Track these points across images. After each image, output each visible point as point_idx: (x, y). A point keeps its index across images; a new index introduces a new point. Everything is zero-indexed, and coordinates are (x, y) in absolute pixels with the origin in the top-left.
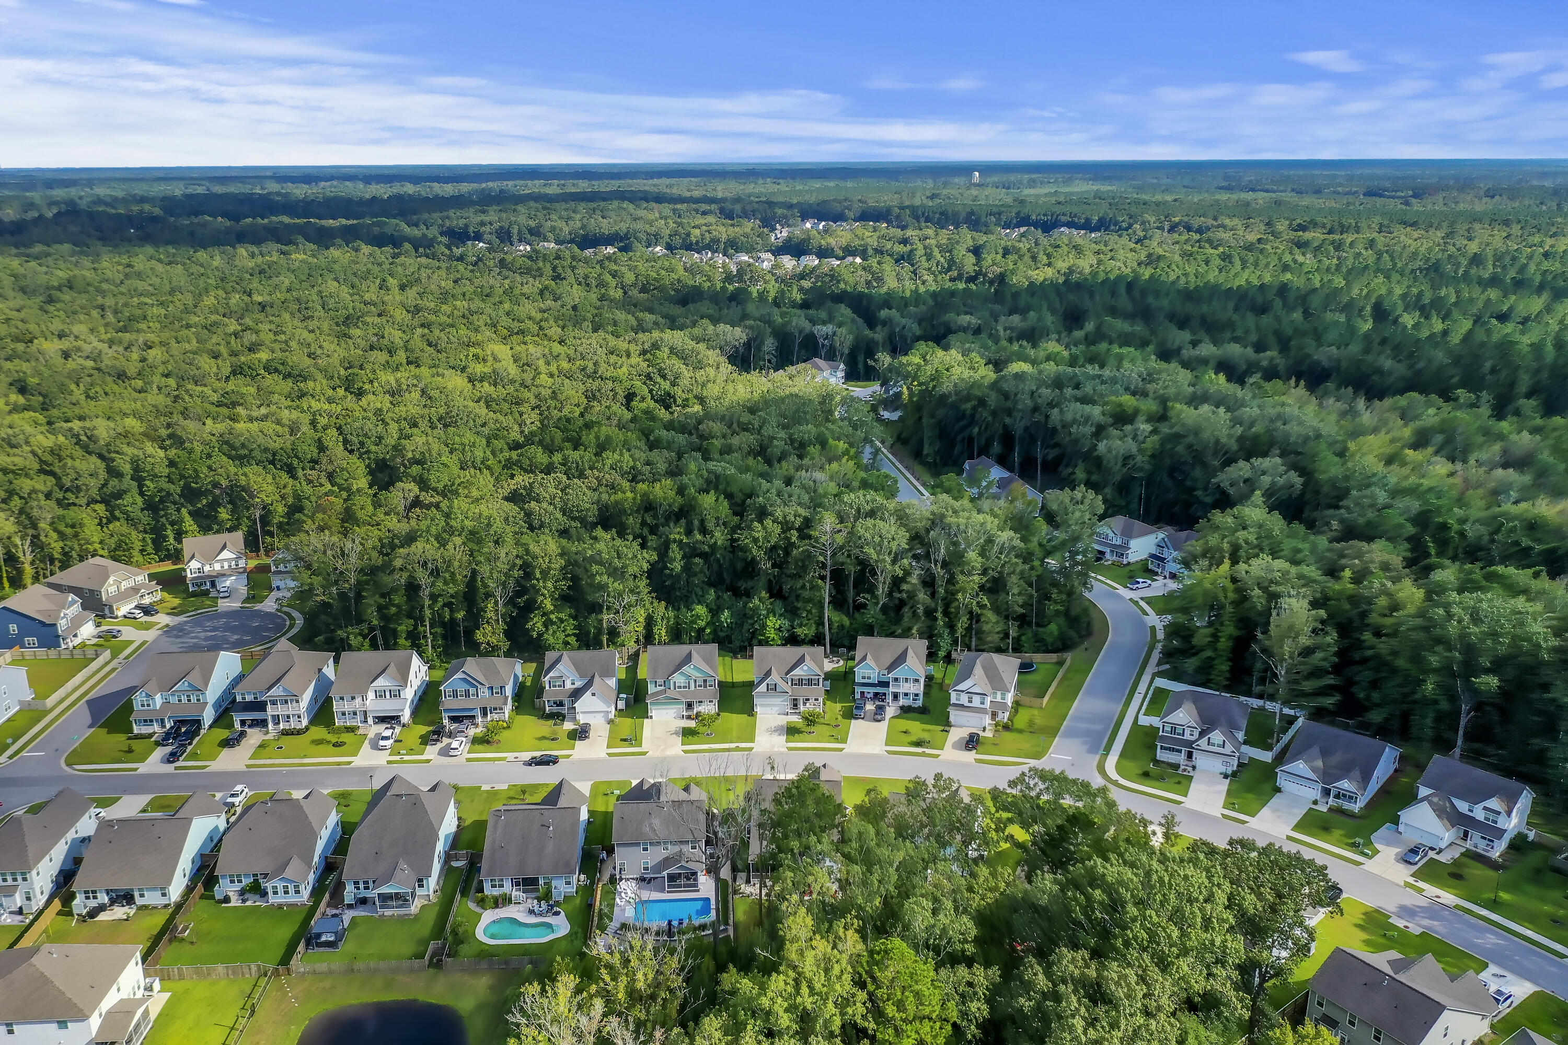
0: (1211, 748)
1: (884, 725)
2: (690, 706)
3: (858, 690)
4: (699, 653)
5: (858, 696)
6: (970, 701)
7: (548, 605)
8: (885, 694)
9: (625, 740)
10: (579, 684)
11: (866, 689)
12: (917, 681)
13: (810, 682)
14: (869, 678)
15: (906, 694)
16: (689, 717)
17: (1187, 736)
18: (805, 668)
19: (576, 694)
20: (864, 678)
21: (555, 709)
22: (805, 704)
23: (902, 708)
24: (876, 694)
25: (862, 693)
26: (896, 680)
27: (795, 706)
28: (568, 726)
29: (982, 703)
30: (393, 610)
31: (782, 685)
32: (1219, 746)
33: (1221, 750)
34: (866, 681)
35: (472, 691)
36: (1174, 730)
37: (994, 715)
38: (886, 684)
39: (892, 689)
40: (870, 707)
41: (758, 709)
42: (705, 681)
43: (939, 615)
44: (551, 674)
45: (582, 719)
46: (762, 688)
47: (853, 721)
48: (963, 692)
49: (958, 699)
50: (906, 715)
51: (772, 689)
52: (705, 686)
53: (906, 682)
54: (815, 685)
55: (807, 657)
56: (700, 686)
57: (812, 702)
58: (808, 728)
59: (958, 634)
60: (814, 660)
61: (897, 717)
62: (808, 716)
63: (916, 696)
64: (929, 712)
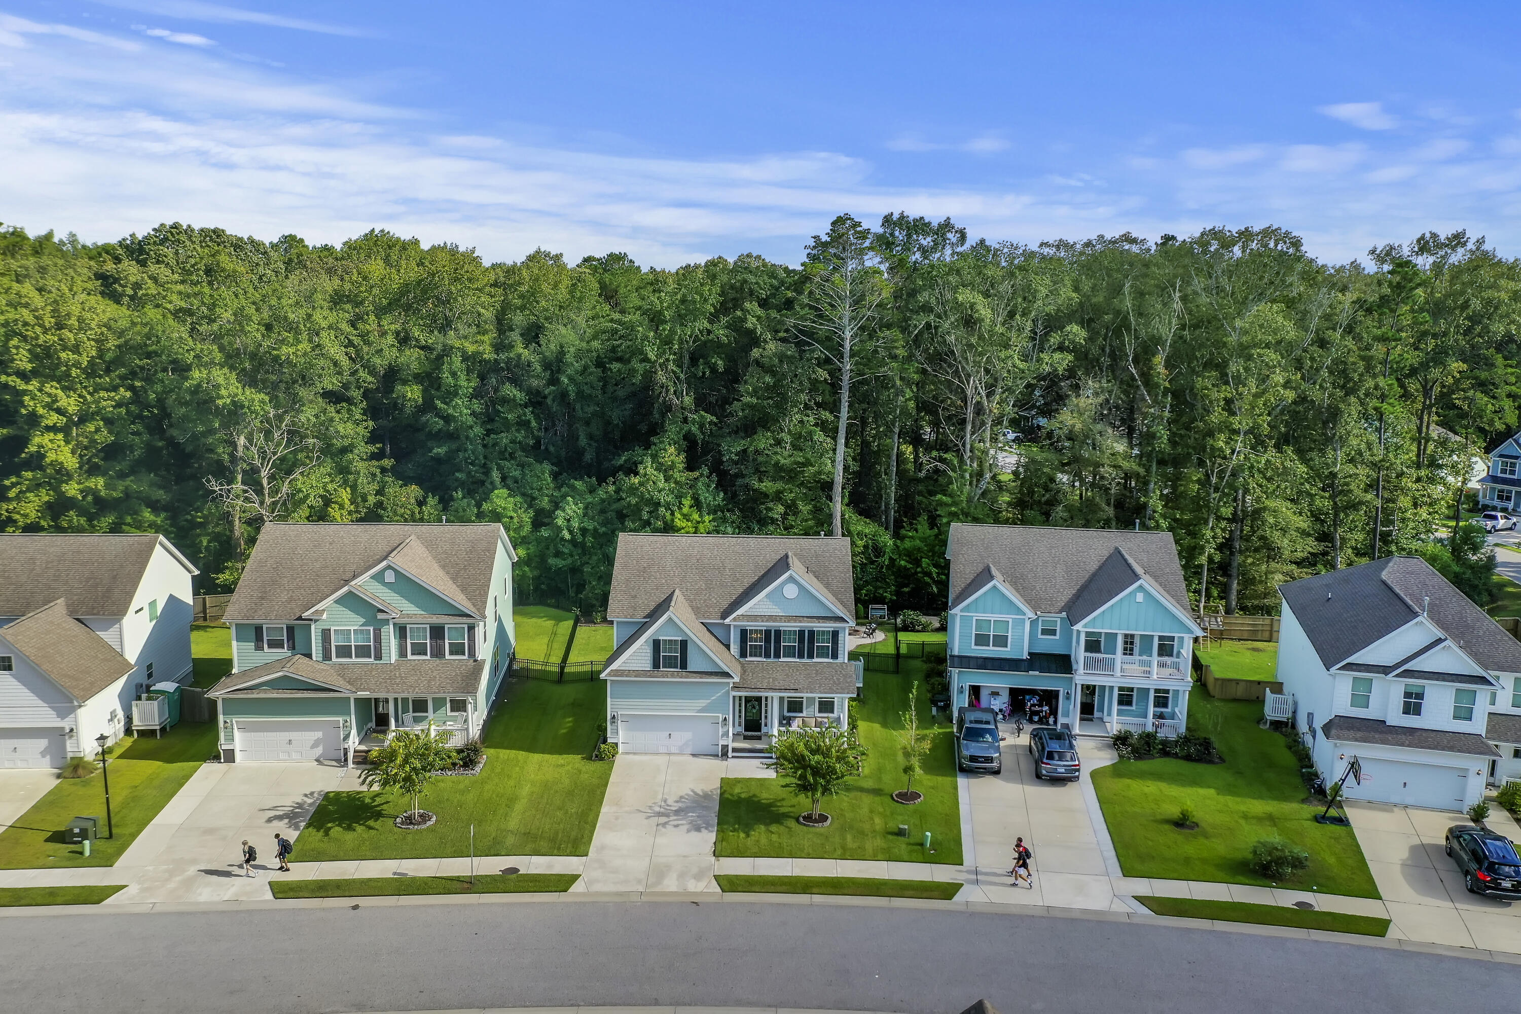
1: (1081, 795)
2: (375, 718)
3: (962, 680)
4: (427, 544)
5: (960, 701)
6: (1413, 703)
8: (1050, 698)
11: (989, 681)
12: (1166, 648)
13: (807, 642)
14: (1001, 641)
15: (1126, 698)
16: (363, 758)
18: (791, 591)
20: (981, 639)
22: (786, 720)
23: (1121, 740)
25: (975, 691)
26: (1096, 644)
27: (753, 726)
29: (1466, 716)
31: (706, 653)
34: (991, 651)
38: (1060, 661)
39: (1082, 676)
41: (619, 735)
42: (437, 632)
46: (636, 655)
47: (962, 781)
48: (1385, 670)
49: (1360, 699)
50: (1143, 765)
51: (670, 662)
52: (438, 653)
53: (1129, 649)
54: (823, 653)
55: (795, 562)
56: (419, 650)
57: (811, 712)
58: (804, 802)
59: (1203, 560)
60: (819, 572)
61: (1116, 771)
62: (799, 762)
63: (1162, 699)
64: (1222, 760)
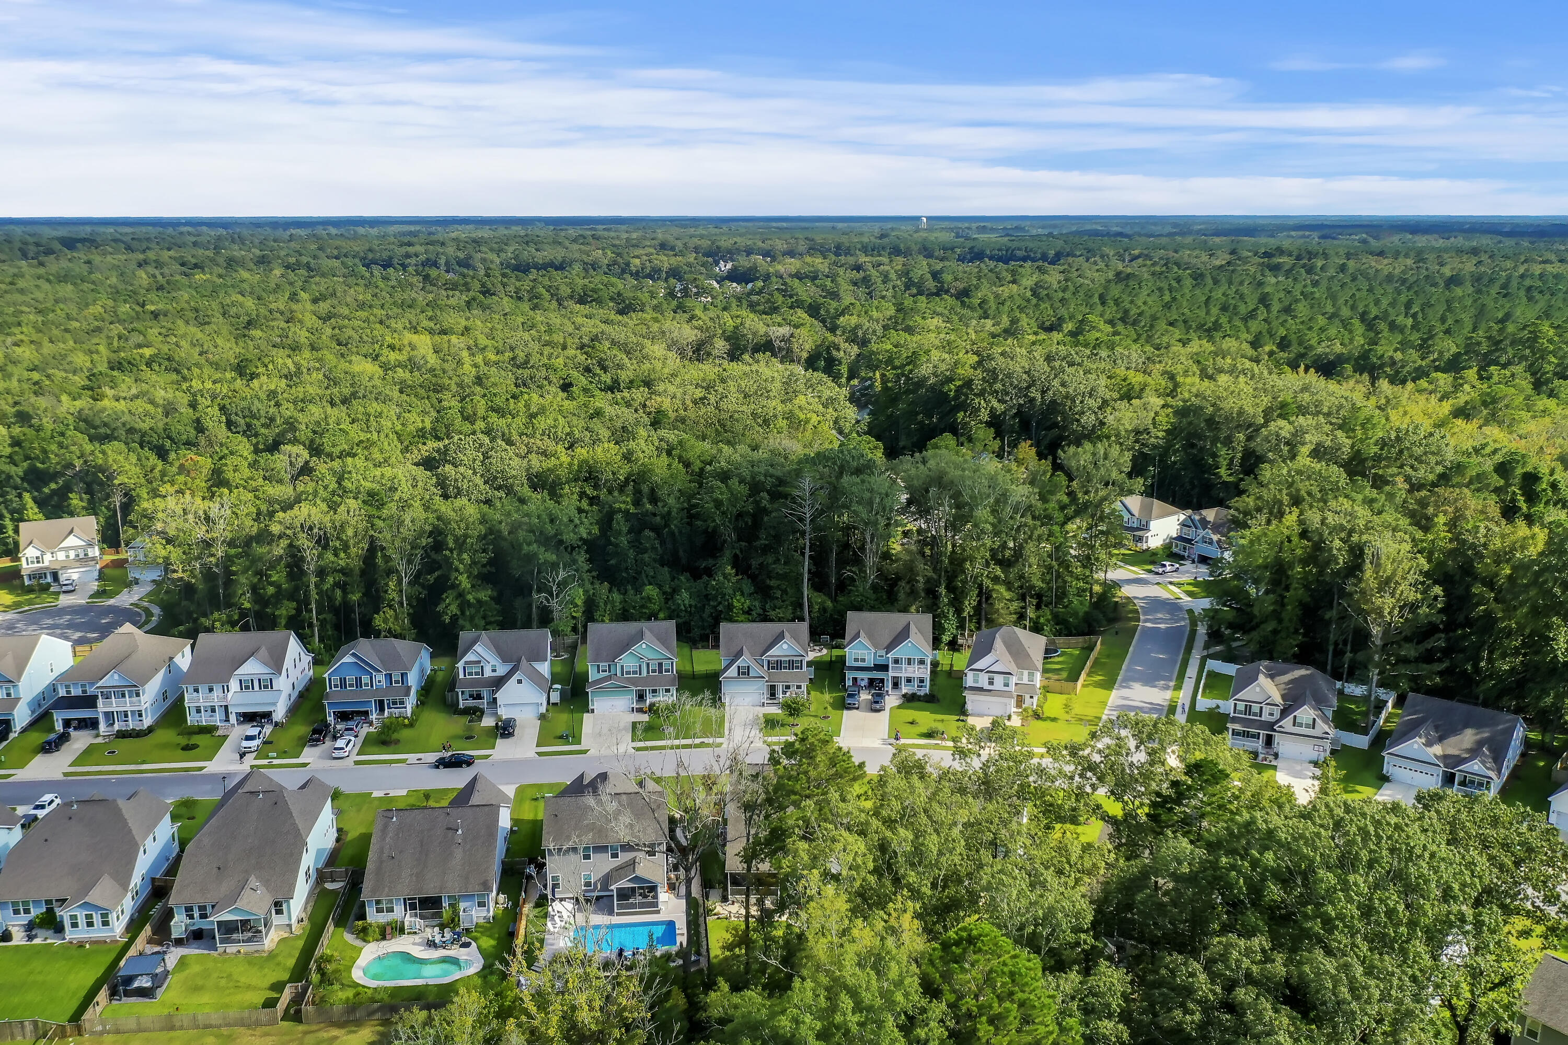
0: (1297, 730)
1: (884, 716)
2: (641, 697)
3: (849, 675)
4: (651, 630)
5: (849, 683)
6: (991, 683)
7: (464, 581)
8: (882, 681)
9: (561, 737)
10: (502, 670)
11: (859, 675)
12: (922, 662)
13: (791, 665)
14: (863, 660)
15: (909, 680)
16: (640, 710)
17: (1265, 717)
18: (785, 646)
19: (499, 682)
20: (856, 660)
21: (471, 703)
22: (784, 693)
23: (904, 696)
24: (871, 681)
25: (855, 679)
26: (896, 661)
27: (773, 695)
28: (488, 722)
29: (1006, 685)
30: (271, 590)
31: (756, 670)
32: (1307, 726)
33: (1310, 732)
34: (860, 664)
35: (365, 679)
36: (1248, 710)
37: (1020, 701)
38: (884, 668)
39: (891, 673)
40: (865, 696)
41: (726, 700)
42: (660, 665)
43: (942, 590)
44: (466, 658)
45: (504, 713)
46: (732, 672)
47: (845, 712)
48: (981, 671)
49: (976, 681)
50: (910, 704)
51: (744, 673)
52: (660, 672)
53: (909, 663)
54: (797, 668)
55: (787, 634)
56: (654, 671)
57: (793, 689)
58: (791, 720)
59: (965, 614)
60: (795, 638)
61: (899, 707)
62: (789, 707)
63: (922, 681)
64: (938, 701)
